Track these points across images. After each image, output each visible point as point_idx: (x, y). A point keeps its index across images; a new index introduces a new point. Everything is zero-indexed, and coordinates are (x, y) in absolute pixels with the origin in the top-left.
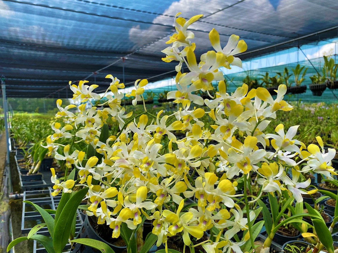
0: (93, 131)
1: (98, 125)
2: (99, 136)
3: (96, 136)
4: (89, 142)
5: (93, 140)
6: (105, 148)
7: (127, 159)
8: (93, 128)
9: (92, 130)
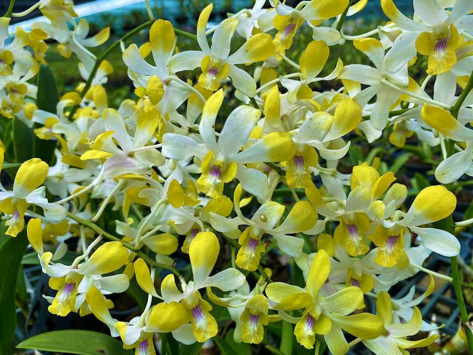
0: (16, 86)
1: (25, 68)
2: (34, 96)
3: (26, 97)
4: (12, 114)
5: (21, 108)
6: (59, 127)
7: (131, 155)
8: (14, 78)
9: (12, 82)
